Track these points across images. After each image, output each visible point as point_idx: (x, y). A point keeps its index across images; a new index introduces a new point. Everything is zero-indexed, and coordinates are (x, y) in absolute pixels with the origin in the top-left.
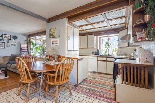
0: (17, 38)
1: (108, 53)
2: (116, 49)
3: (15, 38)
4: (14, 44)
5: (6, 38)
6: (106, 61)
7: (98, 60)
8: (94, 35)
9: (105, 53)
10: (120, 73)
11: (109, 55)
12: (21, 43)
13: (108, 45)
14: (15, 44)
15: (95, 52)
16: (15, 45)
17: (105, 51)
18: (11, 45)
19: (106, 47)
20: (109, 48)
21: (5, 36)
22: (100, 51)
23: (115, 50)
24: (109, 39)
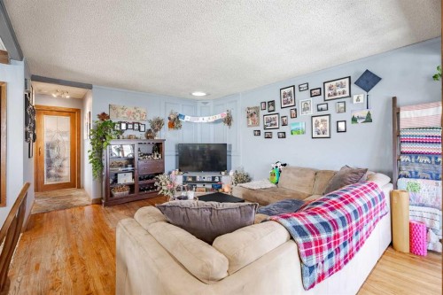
0: (376, 79)
3: (368, 81)
4: (365, 115)
5: (335, 94)
12: (399, 102)
14: (369, 114)
16: (369, 119)
18: (354, 120)
21: (330, 88)
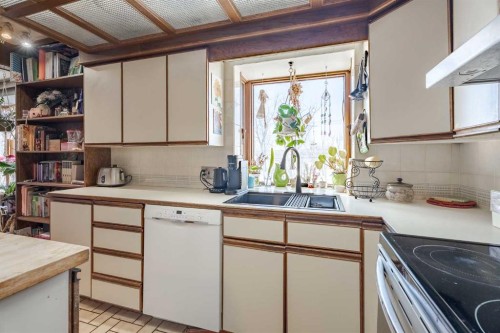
1: (292, 174)
2: (332, 151)
6: (284, 248)
7: (228, 240)
9: (276, 177)
11: (298, 190)
13: (295, 126)
15: (219, 171)
17: (278, 161)
19: (280, 141)
20: (297, 147)
22: (244, 164)
23: (328, 156)
24: (296, 90)
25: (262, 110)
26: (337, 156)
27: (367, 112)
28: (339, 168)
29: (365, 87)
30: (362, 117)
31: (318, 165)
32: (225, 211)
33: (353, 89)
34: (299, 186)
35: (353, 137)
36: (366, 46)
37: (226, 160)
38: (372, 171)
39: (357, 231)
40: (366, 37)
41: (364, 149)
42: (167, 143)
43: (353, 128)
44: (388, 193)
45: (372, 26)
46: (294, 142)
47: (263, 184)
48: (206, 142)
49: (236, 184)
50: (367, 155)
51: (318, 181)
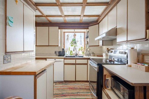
1: (74, 53)
2: (82, 48)
6: (75, 64)
7: (65, 64)
8: (58, 27)
9: (70, 53)
10: (108, 87)
13: (75, 43)
15: (59, 52)
23: (81, 49)
24: (75, 35)
25: (68, 39)
26: (83, 49)
27: (88, 41)
28: (83, 51)
29: (88, 37)
30: (87, 42)
31: (79, 50)
32: (64, 59)
33: (86, 37)
34: (76, 54)
35: (86, 45)
36: (88, 30)
37: (62, 49)
38: (89, 51)
39: (87, 60)
40: (88, 29)
41: (88, 47)
42: (49, 46)
43: (86, 44)
44: (91, 55)
45: (89, 27)
46: (75, 46)
47: (67, 55)
48: (58, 46)
49: (63, 54)
50: (88, 48)
51: (79, 54)
